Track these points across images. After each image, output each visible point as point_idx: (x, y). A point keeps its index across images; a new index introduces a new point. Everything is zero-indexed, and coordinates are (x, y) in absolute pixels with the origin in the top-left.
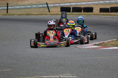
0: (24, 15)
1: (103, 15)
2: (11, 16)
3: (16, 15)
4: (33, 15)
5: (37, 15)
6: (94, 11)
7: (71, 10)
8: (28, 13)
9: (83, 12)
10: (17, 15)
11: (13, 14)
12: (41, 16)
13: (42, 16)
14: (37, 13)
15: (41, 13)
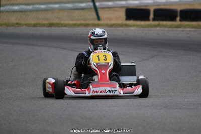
0: (43, 25)
2: (12, 27)
3: (24, 27)
4: (66, 25)
5: (75, 25)
7: (152, 16)
8: (55, 21)
10: (28, 25)
11: (17, 24)
12: (84, 28)
13: (86, 28)
14: (74, 22)
15: (83, 22)
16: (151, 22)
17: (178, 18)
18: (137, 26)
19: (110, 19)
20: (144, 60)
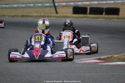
9: (106, 14)
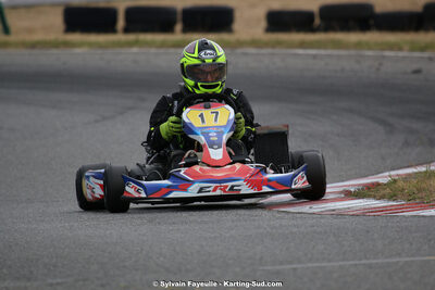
1: (302, 45)
6: (237, 26)
7: (121, 23)
16: (120, 37)
17: (179, 27)
18: (91, 45)
19: (30, 31)
20: (104, 118)
